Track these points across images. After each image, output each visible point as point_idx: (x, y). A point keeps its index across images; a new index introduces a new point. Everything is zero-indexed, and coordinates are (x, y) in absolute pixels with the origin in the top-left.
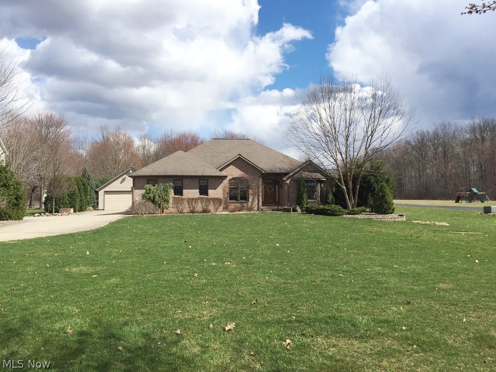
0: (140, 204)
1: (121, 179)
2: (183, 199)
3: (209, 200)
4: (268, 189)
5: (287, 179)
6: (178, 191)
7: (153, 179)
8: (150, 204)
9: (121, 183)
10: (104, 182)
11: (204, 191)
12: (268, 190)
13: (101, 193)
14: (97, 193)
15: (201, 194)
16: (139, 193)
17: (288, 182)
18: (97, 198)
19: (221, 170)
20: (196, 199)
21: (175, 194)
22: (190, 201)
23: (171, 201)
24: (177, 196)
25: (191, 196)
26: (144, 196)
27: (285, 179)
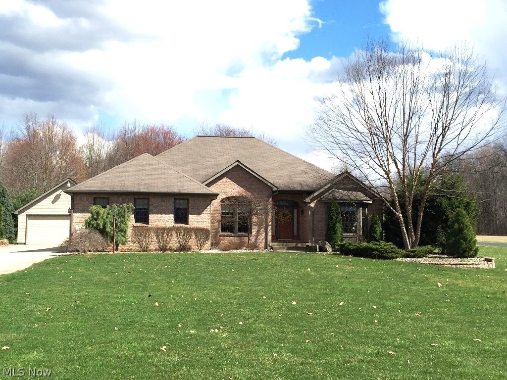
0: (82, 235)
1: (52, 197)
2: (148, 230)
3: (189, 231)
4: (281, 214)
5: (312, 200)
6: (142, 217)
7: (103, 198)
8: (98, 236)
9: (53, 202)
10: (27, 201)
11: (182, 217)
12: (282, 218)
13: (22, 218)
14: (15, 217)
15: (176, 222)
16: (81, 219)
17: (312, 205)
18: (16, 226)
19: (208, 185)
20: (169, 230)
21: (137, 221)
22: (161, 232)
23: (129, 232)
24: (139, 224)
25: (161, 225)
26: (88, 224)
27: (308, 200)
